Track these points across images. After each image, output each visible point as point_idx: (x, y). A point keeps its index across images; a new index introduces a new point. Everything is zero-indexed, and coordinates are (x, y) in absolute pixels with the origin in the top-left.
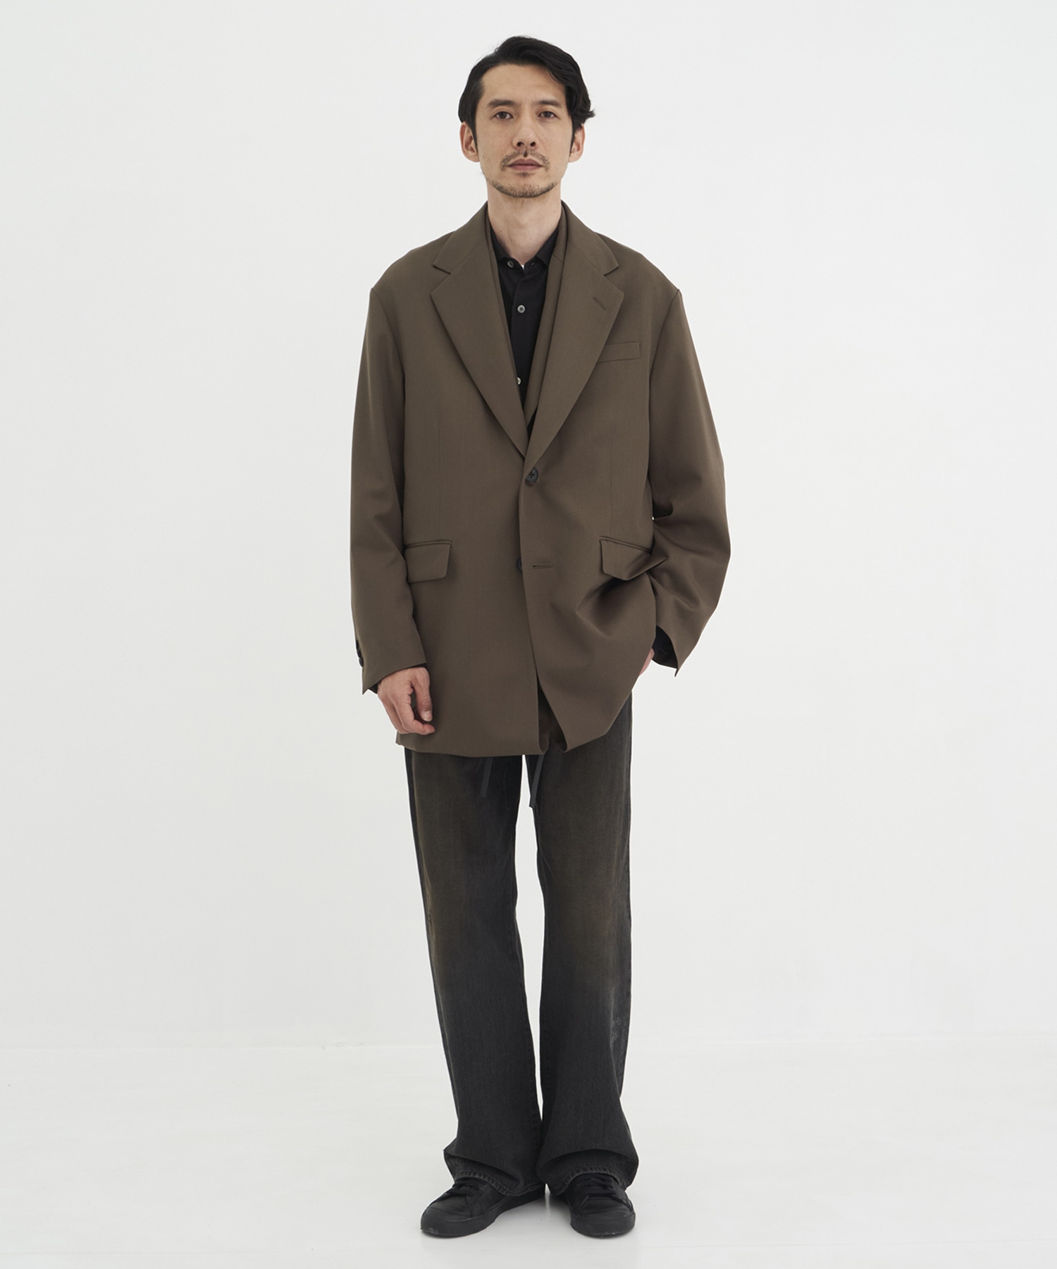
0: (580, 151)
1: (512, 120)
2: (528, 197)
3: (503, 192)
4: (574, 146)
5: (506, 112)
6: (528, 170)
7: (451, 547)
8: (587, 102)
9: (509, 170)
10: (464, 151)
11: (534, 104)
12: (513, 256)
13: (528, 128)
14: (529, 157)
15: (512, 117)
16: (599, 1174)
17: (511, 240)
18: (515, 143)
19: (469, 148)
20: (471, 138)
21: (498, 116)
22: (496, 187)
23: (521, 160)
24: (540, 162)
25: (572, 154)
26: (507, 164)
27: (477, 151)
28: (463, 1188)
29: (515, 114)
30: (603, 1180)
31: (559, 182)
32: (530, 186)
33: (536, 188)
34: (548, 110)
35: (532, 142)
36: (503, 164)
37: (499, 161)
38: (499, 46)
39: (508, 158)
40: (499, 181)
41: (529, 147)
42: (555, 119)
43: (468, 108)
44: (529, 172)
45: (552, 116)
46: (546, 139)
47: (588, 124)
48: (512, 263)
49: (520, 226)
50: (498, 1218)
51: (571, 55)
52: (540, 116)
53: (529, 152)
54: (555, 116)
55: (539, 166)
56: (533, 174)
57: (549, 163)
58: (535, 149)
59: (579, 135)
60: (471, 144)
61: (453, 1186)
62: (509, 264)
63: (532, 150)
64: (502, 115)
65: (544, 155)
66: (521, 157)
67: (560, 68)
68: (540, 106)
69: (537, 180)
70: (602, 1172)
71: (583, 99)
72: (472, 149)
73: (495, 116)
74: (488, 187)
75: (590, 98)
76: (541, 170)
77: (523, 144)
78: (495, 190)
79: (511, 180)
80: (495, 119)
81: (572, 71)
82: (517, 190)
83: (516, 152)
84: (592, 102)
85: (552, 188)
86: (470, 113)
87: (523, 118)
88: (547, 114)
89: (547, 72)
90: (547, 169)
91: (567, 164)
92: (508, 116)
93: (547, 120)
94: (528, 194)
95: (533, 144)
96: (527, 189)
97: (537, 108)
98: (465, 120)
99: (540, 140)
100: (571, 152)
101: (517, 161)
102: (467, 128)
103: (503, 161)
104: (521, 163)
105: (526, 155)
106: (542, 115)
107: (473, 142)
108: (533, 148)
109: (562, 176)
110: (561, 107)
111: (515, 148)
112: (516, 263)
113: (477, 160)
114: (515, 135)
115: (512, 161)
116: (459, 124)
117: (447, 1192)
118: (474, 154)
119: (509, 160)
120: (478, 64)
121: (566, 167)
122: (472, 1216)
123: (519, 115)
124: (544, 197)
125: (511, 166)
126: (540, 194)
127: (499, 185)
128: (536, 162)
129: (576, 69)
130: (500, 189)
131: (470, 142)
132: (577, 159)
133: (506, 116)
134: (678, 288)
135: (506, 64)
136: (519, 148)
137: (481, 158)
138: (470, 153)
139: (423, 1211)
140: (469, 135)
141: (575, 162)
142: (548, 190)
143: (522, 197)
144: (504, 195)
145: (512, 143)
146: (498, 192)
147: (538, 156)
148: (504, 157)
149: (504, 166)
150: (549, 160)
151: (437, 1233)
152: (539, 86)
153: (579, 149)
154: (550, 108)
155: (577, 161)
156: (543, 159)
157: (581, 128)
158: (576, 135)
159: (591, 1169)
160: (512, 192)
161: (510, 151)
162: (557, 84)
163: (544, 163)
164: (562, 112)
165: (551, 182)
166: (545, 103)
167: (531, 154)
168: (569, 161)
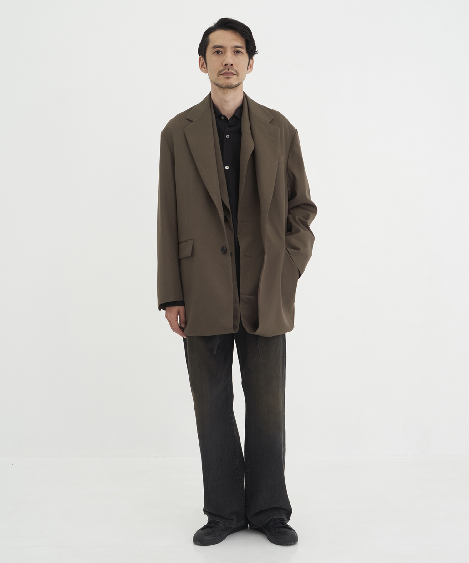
0: (251, 69)
1: (222, 54)
2: (229, 88)
3: (218, 86)
4: (249, 66)
5: (219, 51)
6: (230, 76)
7: (193, 242)
8: (255, 47)
9: (221, 76)
10: (200, 69)
11: (232, 47)
12: (223, 114)
13: (229, 58)
14: (230, 71)
15: (222, 53)
16: (278, 518)
17: (222, 108)
18: (224, 64)
19: (203, 67)
20: (204, 63)
21: (216, 53)
22: (215, 84)
23: (227, 72)
24: (235, 73)
25: (248, 70)
26: (220, 74)
27: (207, 68)
28: (212, 524)
29: (224, 52)
30: (281, 520)
31: (243, 82)
32: (230, 83)
33: (233, 84)
34: (238, 50)
35: (231, 64)
36: (218, 74)
37: (217, 73)
38: (216, 22)
39: (221, 71)
40: (216, 81)
41: (230, 66)
42: (241, 54)
43: (202, 50)
44: (230, 77)
45: (240, 53)
46: (237, 63)
47: (255, 57)
48: (224, 117)
49: (226, 102)
50: (227, 537)
51: (248, 26)
52: (234, 53)
53: (230, 68)
54: (241, 53)
55: (234, 74)
56: (232, 78)
57: (239, 73)
58: (233, 67)
59: (251, 61)
60: (204, 65)
61: (208, 523)
62: (222, 118)
63: (231, 68)
64: (218, 52)
65: (237, 70)
66: (227, 71)
67: (243, 31)
68: (235, 48)
69: (233, 81)
70: (279, 517)
71: (253, 45)
72: (204, 68)
73: (215, 53)
74: (211, 84)
75: (256, 45)
76: (235, 76)
77: (228, 65)
78: (214, 85)
79: (222, 80)
80: (215, 54)
81: (248, 33)
82: (225, 85)
83: (224, 68)
84: (257, 47)
85: (240, 84)
86: (203, 51)
87: (227, 54)
88: (238, 52)
89: (238, 33)
90: (238, 76)
91: (246, 74)
92: (221, 53)
93: (238, 55)
94: (230, 86)
95: (232, 65)
96: (229, 84)
97: (233, 49)
98: (201, 55)
99: (235, 63)
100: (248, 69)
101: (224, 73)
102: (202, 58)
103: (219, 72)
104: (227, 73)
105: (229, 70)
106: (236, 52)
107: (205, 64)
108: (232, 67)
109: (244, 80)
110: (244, 49)
111: (223, 67)
112: (225, 117)
113: (206, 72)
114: (224, 61)
115: (222, 72)
116: (198, 57)
117: (205, 526)
118: (205, 69)
119: (221, 72)
120: (207, 30)
121: (246, 76)
122: (215, 537)
123: (225, 52)
124: (236, 88)
125: (222, 74)
126: (235, 87)
127: (217, 83)
128: (233, 73)
129: (250, 32)
130: (217, 85)
131: (203, 65)
132: (250, 72)
133: (219, 53)
134: (296, 129)
135: (219, 30)
136: (226, 67)
137: (208, 71)
138: (203, 69)
139: (194, 534)
140: (203, 62)
141: (250, 73)
142: (238, 85)
143: (227, 88)
144: (219, 87)
145: (222, 65)
146: (216, 87)
147: (234, 70)
148: (219, 70)
149: (219, 75)
150: (239, 72)
151: (200, 544)
152: (234, 40)
153: (251, 68)
154: (239, 49)
155: (251, 73)
156: (236, 71)
157: (252, 58)
158: (250, 62)
159: (275, 516)
160: (222, 86)
161: (222, 68)
162: (242, 38)
163: (237, 73)
164: (244, 51)
165: (239, 82)
166: (237, 47)
167: (231, 69)
168: (247, 73)
